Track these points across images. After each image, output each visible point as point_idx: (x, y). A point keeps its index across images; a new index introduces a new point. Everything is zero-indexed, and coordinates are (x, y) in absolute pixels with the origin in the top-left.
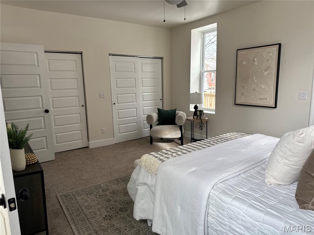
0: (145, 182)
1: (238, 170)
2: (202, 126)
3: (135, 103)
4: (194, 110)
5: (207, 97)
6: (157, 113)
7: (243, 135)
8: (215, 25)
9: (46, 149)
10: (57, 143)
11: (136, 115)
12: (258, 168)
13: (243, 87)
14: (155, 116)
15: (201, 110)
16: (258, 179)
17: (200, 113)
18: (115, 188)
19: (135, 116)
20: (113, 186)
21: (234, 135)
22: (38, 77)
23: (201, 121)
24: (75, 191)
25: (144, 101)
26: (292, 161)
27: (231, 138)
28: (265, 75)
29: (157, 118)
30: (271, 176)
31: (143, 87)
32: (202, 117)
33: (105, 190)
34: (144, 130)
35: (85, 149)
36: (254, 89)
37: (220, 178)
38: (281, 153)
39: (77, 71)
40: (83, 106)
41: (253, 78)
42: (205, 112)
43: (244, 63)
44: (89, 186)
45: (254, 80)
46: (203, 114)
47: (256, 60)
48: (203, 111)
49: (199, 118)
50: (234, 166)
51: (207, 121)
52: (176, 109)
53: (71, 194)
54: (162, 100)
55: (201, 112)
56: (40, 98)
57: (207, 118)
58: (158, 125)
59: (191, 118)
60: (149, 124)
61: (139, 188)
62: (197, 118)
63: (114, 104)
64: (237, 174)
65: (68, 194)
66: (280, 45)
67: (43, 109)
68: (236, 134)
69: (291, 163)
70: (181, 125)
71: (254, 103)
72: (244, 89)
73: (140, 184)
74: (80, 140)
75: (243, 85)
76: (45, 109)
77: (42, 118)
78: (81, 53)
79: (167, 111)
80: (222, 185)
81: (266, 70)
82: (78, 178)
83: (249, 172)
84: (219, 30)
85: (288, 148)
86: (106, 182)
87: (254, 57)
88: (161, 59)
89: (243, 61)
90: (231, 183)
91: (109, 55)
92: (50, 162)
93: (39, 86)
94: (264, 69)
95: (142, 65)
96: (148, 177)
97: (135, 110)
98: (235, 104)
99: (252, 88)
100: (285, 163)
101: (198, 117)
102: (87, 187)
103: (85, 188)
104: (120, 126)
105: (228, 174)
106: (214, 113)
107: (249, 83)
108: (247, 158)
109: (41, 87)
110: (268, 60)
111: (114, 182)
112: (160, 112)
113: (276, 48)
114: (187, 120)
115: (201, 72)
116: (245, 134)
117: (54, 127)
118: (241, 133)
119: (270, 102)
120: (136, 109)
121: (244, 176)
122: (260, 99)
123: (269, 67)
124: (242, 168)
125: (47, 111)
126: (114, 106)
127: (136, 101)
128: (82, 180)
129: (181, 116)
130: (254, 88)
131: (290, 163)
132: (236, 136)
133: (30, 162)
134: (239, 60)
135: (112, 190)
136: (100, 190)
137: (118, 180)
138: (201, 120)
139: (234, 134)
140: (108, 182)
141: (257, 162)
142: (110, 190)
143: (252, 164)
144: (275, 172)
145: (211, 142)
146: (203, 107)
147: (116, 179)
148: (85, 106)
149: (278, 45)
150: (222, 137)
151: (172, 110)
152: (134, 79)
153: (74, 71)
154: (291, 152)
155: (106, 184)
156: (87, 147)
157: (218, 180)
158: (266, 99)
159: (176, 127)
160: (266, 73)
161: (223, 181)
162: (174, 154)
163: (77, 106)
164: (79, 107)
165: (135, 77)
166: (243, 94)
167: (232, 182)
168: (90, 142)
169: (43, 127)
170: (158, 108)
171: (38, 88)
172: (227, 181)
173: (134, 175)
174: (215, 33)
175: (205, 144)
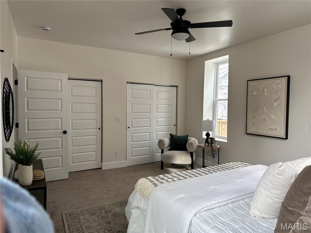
0: (138, 205)
1: (225, 200)
2: (214, 154)
3: (149, 127)
4: (206, 137)
5: (224, 125)
6: (169, 138)
7: (246, 165)
8: (227, 57)
9: (61, 168)
10: (73, 163)
11: (149, 139)
12: (249, 199)
13: (254, 117)
14: (167, 141)
15: (212, 138)
16: (244, 210)
17: (211, 141)
18: (117, 211)
19: (148, 141)
20: (116, 209)
21: (237, 165)
22: (60, 101)
23: (212, 149)
24: (79, 211)
25: (157, 126)
26: (274, 193)
27: (233, 167)
28: (275, 106)
29: (169, 143)
30: (256, 208)
31: (157, 112)
32: (213, 144)
33: (108, 212)
34: (156, 154)
35: (98, 170)
36: (265, 120)
37: (204, 206)
38: (264, 184)
39: (96, 97)
40: (99, 129)
41: (263, 108)
42: (216, 139)
43: (255, 93)
44: (93, 207)
45: (264, 110)
46: (215, 142)
47: (265, 91)
48: (214, 139)
49: (210, 146)
50: (222, 195)
51: (219, 149)
52: (188, 135)
53: (75, 213)
54: (176, 125)
55: (212, 139)
56: (60, 120)
57: (219, 146)
58: (169, 150)
59: (203, 145)
60: (160, 149)
61: (133, 211)
62: (208, 145)
63: (129, 128)
64: (224, 203)
65: (73, 213)
66: (289, 77)
67: (62, 130)
68: (239, 164)
69: (273, 196)
70: (192, 151)
71: (264, 133)
72: (255, 118)
73: (135, 208)
74: (94, 161)
75: (254, 115)
76: (63, 130)
77: (60, 139)
78: (101, 81)
79: (179, 137)
80: (205, 213)
81: (275, 101)
82: (85, 198)
83: (238, 202)
84: (230, 61)
85: (270, 180)
86: (110, 204)
87: (264, 88)
88: (176, 87)
89: (253, 92)
90: (215, 212)
91: (127, 83)
92: (63, 181)
93: (60, 109)
94: (274, 99)
95: (157, 93)
96: (141, 201)
97: (148, 134)
98: (246, 133)
99: (263, 118)
100: (267, 195)
101: (210, 144)
102: (91, 207)
103: (90, 208)
104: (133, 149)
105: (213, 202)
106: (226, 141)
107: (260, 113)
108: (239, 189)
109: (62, 110)
110: (278, 91)
111: (117, 205)
112: (172, 138)
113: (285, 80)
114: (198, 146)
115: (214, 100)
116: (249, 164)
117: (71, 147)
118: (245, 163)
119: (281, 133)
120: (150, 133)
121: (231, 206)
122: (271, 129)
123: (279, 98)
124: (230, 198)
125: (65, 132)
126: (128, 129)
127: (150, 126)
128: (89, 200)
129: (192, 143)
130: (265, 118)
131: (271, 195)
132: (238, 166)
133: (38, 179)
134: (249, 90)
135: (114, 213)
136: (103, 212)
137: (122, 203)
138: (212, 147)
139: (237, 163)
140: (113, 204)
141: (247, 193)
142: (112, 212)
143: (242, 194)
144: (259, 203)
145: (211, 170)
146: (217, 134)
147: (120, 202)
148: (101, 129)
149: (287, 77)
150: (224, 166)
151: (184, 136)
152: (149, 105)
153: (94, 96)
154: (272, 184)
155: (110, 205)
156: (100, 168)
157: (201, 208)
158: (276, 130)
159: (187, 153)
160: (276, 104)
161: (207, 209)
162: (170, 180)
163: (94, 129)
164: (96, 129)
165: (150, 104)
166: (253, 124)
167: (217, 211)
168: (103, 164)
169: (60, 147)
170: (170, 134)
171: (60, 111)
172: (213, 210)
173: (131, 199)
174: (227, 64)
175: (204, 172)
